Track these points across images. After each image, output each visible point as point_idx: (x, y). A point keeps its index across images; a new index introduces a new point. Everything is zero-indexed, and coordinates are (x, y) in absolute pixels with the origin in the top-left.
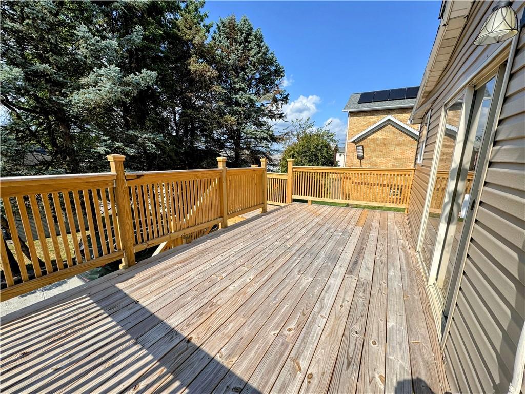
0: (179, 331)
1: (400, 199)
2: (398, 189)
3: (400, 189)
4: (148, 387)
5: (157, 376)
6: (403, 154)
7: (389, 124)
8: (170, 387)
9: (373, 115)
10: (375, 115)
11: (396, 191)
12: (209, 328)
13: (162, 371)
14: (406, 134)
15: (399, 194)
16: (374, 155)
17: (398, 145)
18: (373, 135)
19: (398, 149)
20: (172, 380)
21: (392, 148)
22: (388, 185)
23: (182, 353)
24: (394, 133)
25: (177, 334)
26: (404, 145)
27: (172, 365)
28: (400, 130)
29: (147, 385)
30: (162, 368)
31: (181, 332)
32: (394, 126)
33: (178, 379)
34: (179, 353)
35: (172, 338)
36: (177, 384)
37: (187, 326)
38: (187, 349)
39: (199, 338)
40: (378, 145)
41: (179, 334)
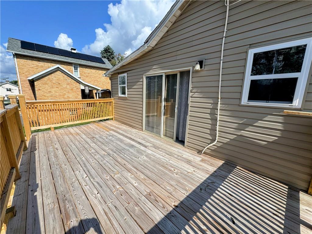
0: (168, 212)
1: (77, 116)
2: (74, 111)
3: (75, 111)
4: (205, 224)
5: (198, 221)
6: (72, 89)
7: (58, 70)
8: (203, 213)
9: (39, 61)
10: (40, 61)
11: (74, 112)
12: (168, 197)
13: (195, 218)
14: (71, 78)
15: (76, 113)
16: (53, 90)
17: (68, 84)
18: (48, 76)
19: (68, 87)
20: (200, 213)
21: (65, 86)
22: (68, 109)
23: (184, 209)
24: (64, 77)
25: (170, 213)
26: (72, 85)
27: (192, 214)
28: (67, 76)
29: (204, 224)
30: (193, 218)
31: (169, 211)
32: (62, 72)
33: (199, 210)
34: (184, 211)
35: (173, 216)
36: (201, 210)
37: (164, 208)
38: (182, 207)
39: (175, 202)
40: (54, 83)
41: (170, 212)
